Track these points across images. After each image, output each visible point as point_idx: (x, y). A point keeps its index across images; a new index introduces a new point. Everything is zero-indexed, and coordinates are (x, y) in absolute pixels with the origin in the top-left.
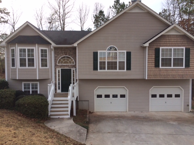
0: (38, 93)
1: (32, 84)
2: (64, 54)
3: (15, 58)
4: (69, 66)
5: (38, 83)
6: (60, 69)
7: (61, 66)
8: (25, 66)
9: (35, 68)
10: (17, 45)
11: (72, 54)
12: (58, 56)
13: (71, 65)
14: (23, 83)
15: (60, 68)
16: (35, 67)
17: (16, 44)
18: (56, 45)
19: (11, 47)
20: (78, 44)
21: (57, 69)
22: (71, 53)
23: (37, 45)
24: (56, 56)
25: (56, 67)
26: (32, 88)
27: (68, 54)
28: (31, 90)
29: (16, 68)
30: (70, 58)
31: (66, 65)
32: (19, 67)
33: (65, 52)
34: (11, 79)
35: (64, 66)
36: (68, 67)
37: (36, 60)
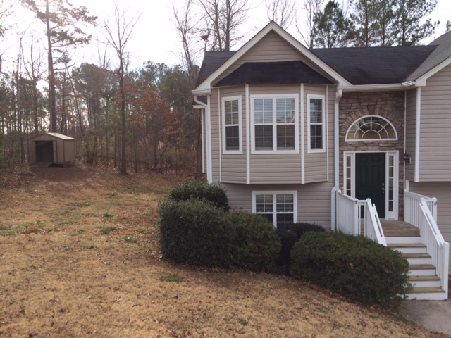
0: (296, 220)
1: (277, 195)
2: (365, 110)
3: (240, 125)
4: (381, 145)
5: (295, 193)
6: (354, 152)
7: (357, 146)
8: (270, 146)
9: (298, 152)
10: (247, 89)
11: (390, 109)
12: (349, 118)
13: (387, 142)
14: (254, 194)
15: (355, 150)
16: (296, 151)
17: (244, 87)
18: (353, 84)
19: (222, 95)
20: (428, 81)
21: (344, 152)
22: (388, 108)
23: (302, 88)
24: (343, 116)
25: (342, 148)
26: (279, 208)
27: (377, 110)
28: (275, 213)
29: (245, 154)
30: (384, 121)
31: (372, 143)
32: (254, 152)
33: (368, 107)
34: (222, 183)
35: (366, 144)
36: (377, 148)
37: (300, 131)
